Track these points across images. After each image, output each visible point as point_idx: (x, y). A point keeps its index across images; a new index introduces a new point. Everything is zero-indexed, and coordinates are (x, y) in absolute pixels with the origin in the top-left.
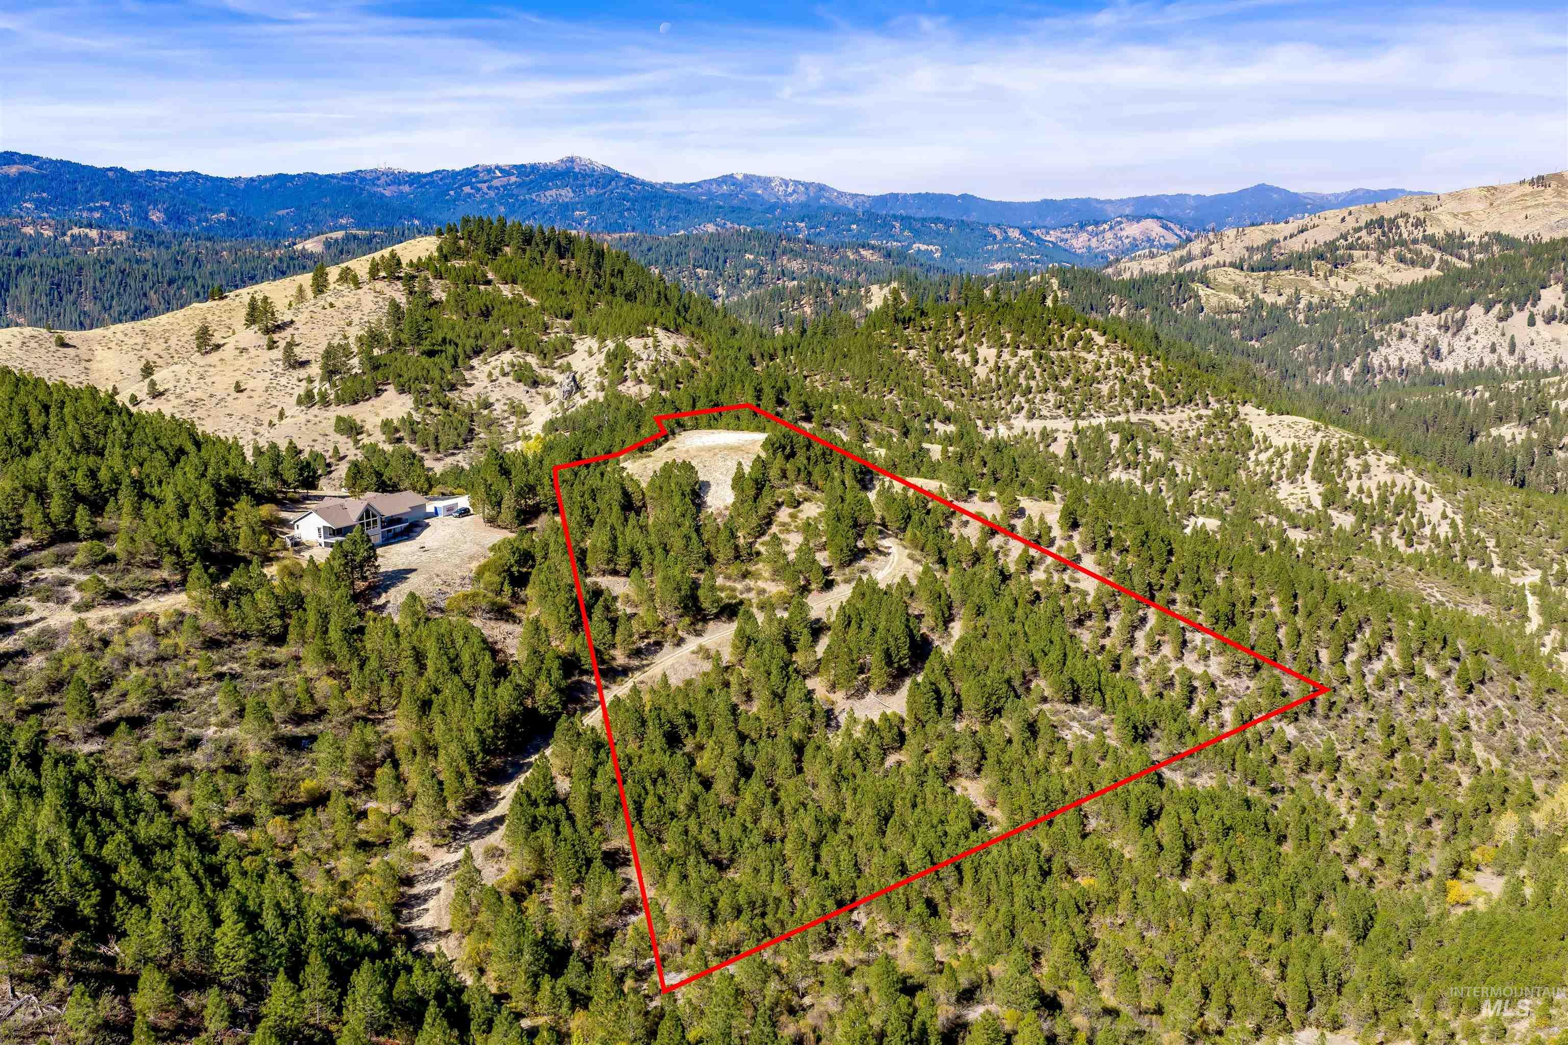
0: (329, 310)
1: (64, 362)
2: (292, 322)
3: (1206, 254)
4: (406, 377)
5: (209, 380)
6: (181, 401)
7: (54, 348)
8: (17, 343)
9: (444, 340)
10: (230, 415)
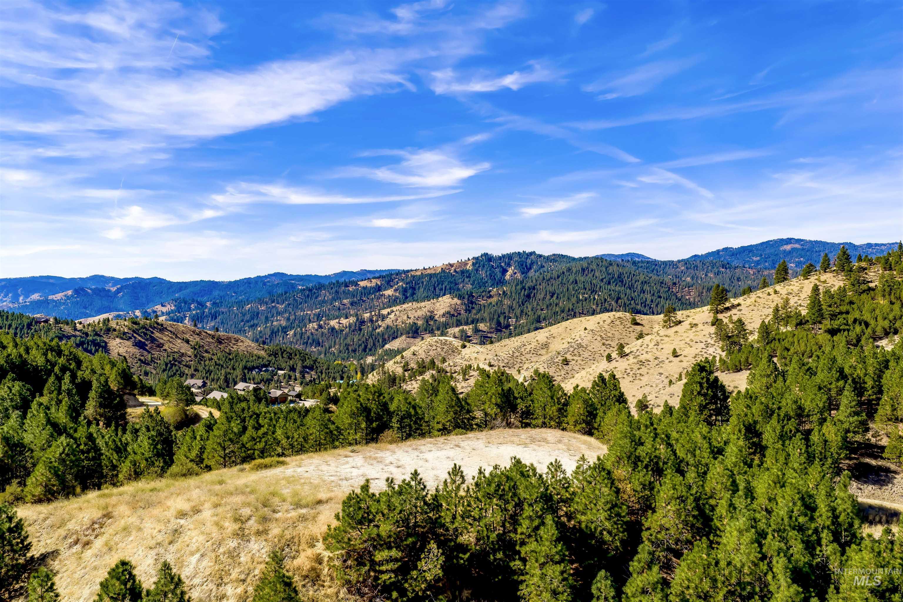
0: (773, 296)
1: (632, 334)
2: (739, 305)
4: (792, 350)
5: (661, 346)
6: (635, 361)
7: (629, 325)
8: (609, 321)
9: (855, 321)
10: (661, 374)
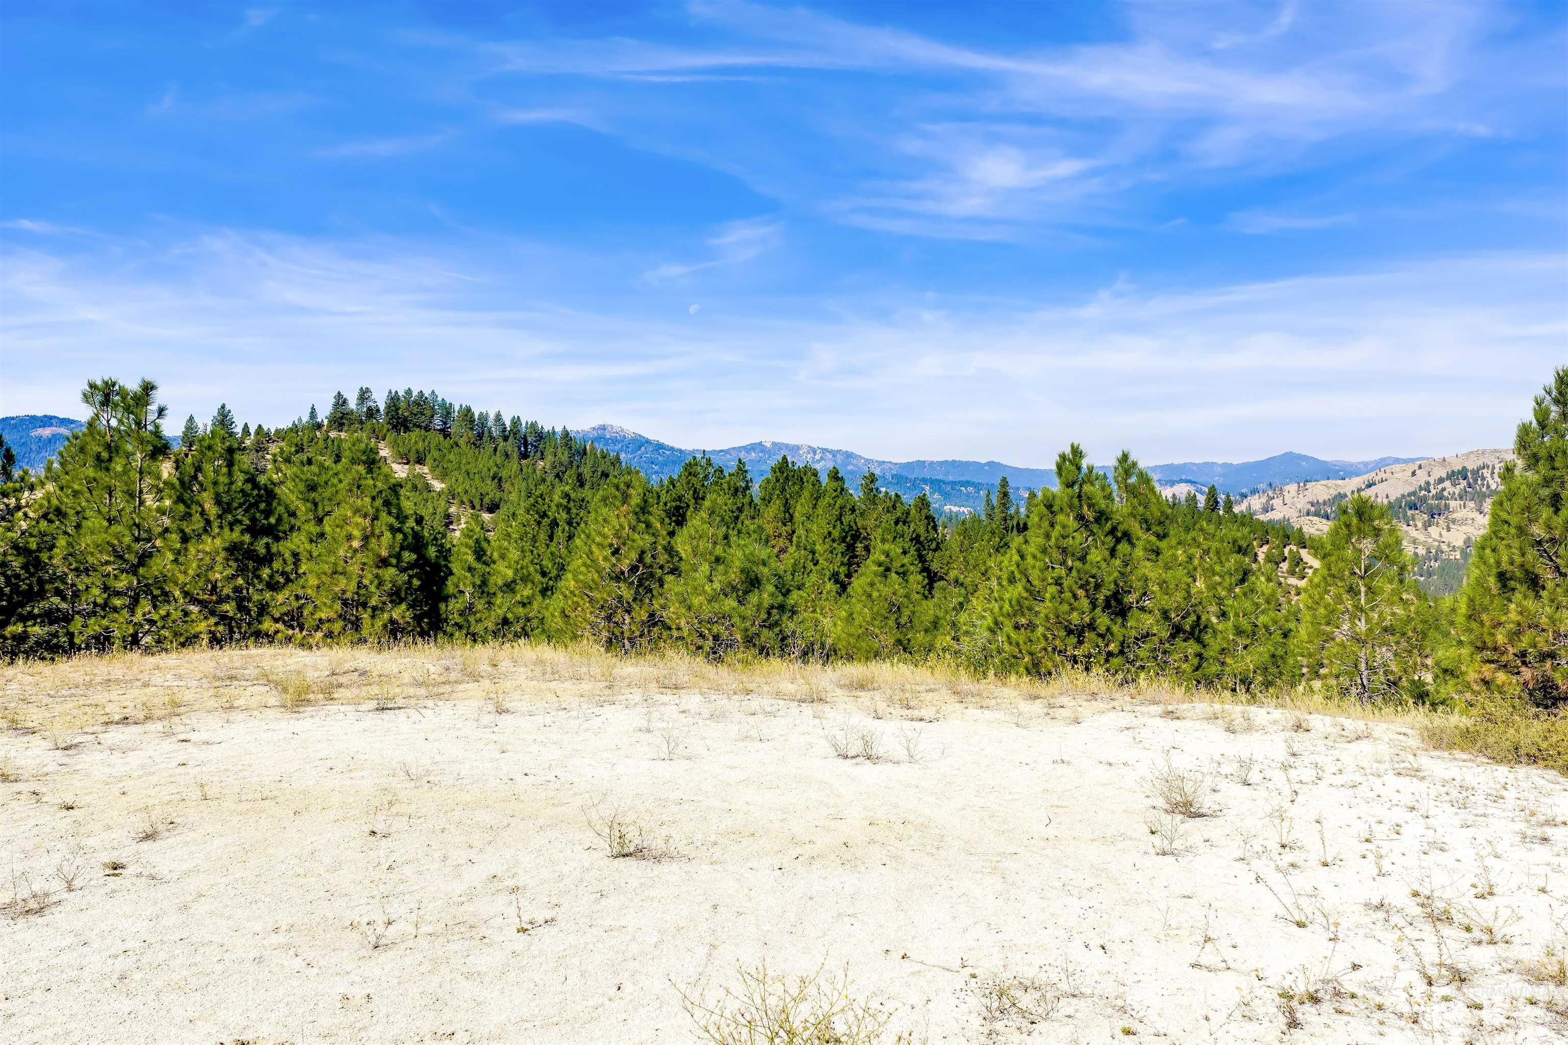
3: (1266, 509)
